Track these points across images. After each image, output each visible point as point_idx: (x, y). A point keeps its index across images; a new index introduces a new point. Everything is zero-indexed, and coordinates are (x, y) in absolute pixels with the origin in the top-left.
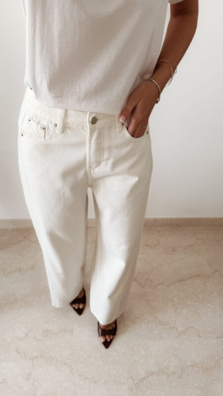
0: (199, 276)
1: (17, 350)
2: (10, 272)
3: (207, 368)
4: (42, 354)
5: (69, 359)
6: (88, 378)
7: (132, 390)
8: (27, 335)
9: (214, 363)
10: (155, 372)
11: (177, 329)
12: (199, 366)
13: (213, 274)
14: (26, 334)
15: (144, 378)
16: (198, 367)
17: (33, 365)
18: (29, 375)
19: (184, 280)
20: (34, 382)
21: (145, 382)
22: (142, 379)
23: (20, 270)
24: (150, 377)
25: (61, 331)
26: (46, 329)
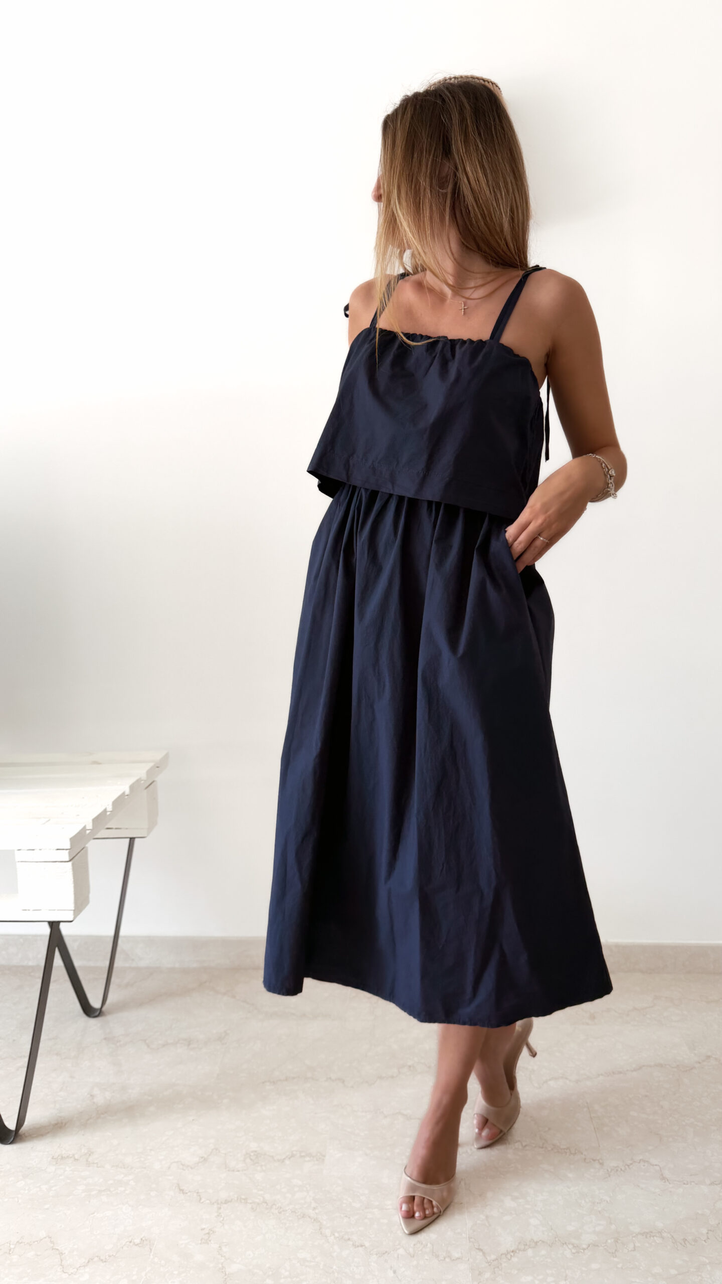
0: (661, 1065)
1: (178, 1185)
2: (164, 1046)
3: (685, 1240)
4: (243, 1197)
5: (314, 1209)
6: (362, 1246)
7: (480, 1274)
8: (205, 1160)
9: (704, 1231)
10: (543, 1242)
11: (602, 1164)
12: (665, 1235)
13: (700, 1063)
14: (202, 1157)
15: (513, 1252)
16: (663, 1238)
17: (219, 1215)
18: (208, 1233)
19: (620, 1073)
20: (220, 1247)
21: (515, 1260)
22: (508, 1253)
23: (189, 1042)
24: (530, 1252)
25: (293, 1156)
26: (256, 1151)
